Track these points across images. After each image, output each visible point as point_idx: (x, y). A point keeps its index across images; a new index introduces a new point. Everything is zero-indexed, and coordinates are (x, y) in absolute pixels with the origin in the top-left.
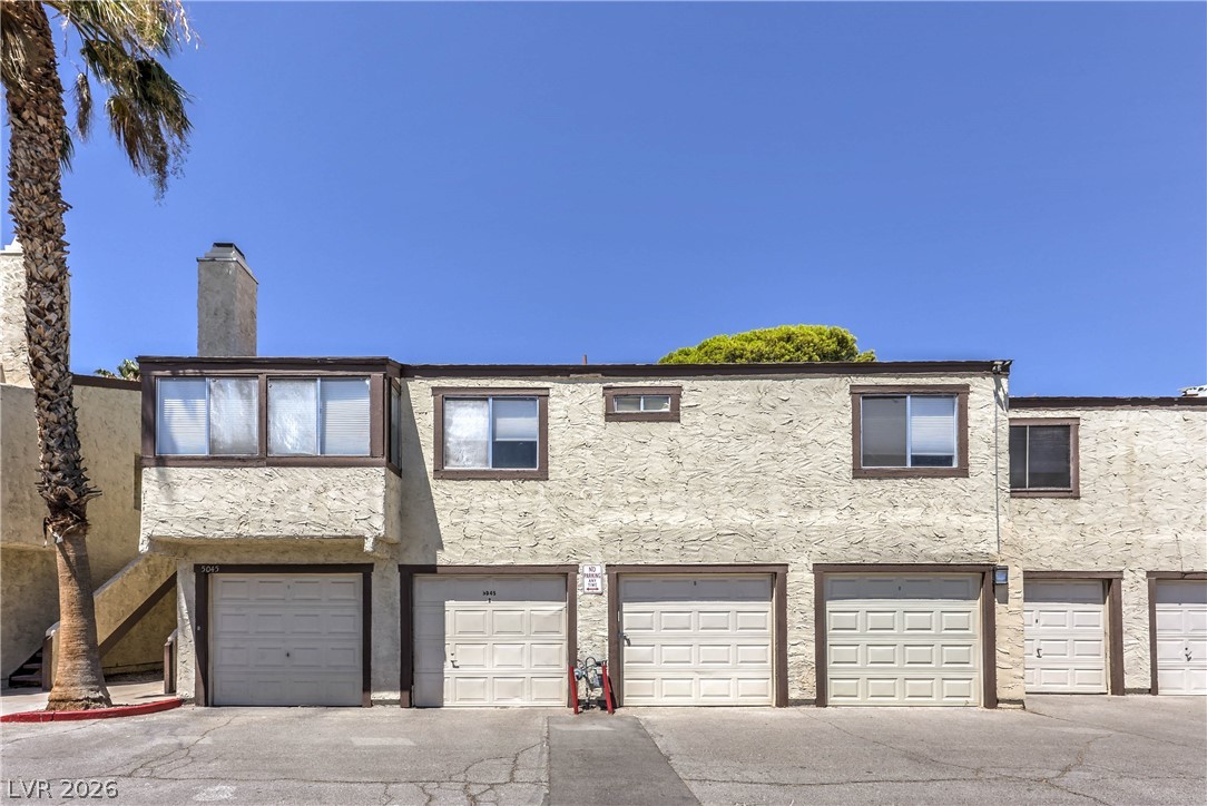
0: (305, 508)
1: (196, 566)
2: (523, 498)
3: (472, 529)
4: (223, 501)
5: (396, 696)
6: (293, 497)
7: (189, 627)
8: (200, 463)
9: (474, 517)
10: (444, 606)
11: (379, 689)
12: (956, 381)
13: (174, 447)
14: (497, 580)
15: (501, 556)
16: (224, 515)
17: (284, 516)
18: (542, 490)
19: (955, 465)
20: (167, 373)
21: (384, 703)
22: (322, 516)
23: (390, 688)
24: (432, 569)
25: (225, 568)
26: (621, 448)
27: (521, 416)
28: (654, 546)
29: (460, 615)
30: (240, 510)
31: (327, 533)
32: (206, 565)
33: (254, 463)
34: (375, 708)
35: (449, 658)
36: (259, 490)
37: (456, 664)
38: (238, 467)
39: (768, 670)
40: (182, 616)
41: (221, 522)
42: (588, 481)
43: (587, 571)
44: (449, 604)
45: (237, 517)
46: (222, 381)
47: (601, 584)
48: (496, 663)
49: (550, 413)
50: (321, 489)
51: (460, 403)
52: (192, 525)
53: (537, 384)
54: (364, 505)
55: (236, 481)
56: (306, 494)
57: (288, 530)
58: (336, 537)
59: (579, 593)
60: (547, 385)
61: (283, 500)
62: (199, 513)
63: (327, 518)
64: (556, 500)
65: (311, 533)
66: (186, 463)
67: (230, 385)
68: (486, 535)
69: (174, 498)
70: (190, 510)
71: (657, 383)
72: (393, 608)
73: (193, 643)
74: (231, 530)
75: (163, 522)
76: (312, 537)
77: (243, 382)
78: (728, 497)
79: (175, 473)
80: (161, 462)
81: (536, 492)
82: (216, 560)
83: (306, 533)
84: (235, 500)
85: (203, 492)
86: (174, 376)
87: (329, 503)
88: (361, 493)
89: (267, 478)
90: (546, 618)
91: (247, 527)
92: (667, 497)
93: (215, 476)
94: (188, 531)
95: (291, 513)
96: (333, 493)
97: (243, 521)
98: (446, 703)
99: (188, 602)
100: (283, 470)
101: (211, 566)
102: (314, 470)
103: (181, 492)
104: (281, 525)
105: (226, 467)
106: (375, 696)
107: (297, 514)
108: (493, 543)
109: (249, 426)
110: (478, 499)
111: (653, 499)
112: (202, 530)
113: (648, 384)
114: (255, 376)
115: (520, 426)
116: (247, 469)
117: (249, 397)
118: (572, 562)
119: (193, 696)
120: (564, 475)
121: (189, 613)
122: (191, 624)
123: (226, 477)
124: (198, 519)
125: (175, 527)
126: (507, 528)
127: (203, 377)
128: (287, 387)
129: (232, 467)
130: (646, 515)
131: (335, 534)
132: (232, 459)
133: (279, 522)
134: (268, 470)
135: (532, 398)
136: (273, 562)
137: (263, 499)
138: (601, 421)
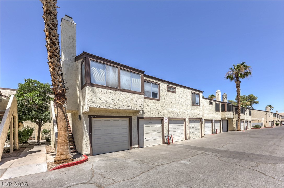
0: (129, 103)
1: (89, 115)
2: (157, 104)
3: (149, 110)
4: (110, 99)
5: (137, 146)
6: (126, 100)
7: (87, 133)
8: (104, 87)
9: (149, 107)
10: (143, 126)
11: (134, 145)
12: (199, 93)
13: (95, 81)
14: (152, 120)
15: (153, 115)
16: (110, 103)
17: (124, 104)
18: (159, 103)
19: (199, 105)
20: (94, 59)
21: (134, 148)
22: (132, 105)
23: (136, 145)
24: (142, 118)
25: (97, 117)
26: (169, 97)
27: (155, 88)
28: (173, 114)
29: (146, 128)
30: (114, 102)
31: (133, 109)
32: (92, 116)
33: (117, 90)
34: (133, 149)
35: (145, 137)
36: (119, 97)
37: (146, 138)
38: (114, 90)
39: (183, 135)
40: (85, 130)
41: (109, 104)
42: (165, 102)
43: (165, 119)
44: (144, 125)
45: (114, 103)
46: (109, 67)
47: (167, 121)
48: (152, 137)
49: (160, 88)
50: (132, 98)
51: (147, 83)
52: (102, 104)
53: (158, 82)
54: (140, 103)
55: (113, 94)
56: (129, 99)
57: (125, 108)
58: (135, 110)
59: (164, 123)
60: (160, 83)
61: (124, 100)
62: (104, 101)
63: (133, 105)
64: (161, 105)
65: (130, 109)
66: (100, 87)
67: (111, 68)
68: (151, 111)
69: (97, 96)
70: (102, 100)
71: (173, 86)
72: (136, 126)
73: (89, 138)
74: (112, 107)
75: (93, 103)
76: (130, 110)
77: (114, 68)
78: (181, 107)
79: (96, 89)
80: (92, 85)
81: (158, 103)
82: (95, 114)
83: (129, 109)
84: (113, 99)
85: (105, 96)
86: (96, 61)
87: (134, 102)
88: (140, 101)
89: (121, 94)
90: (159, 128)
91: (116, 106)
92: (174, 106)
93: (108, 92)
94: (101, 106)
95: (126, 104)
96: (134, 100)
97: (115, 104)
98: (144, 146)
99: (87, 126)
100: (124, 93)
101: (94, 116)
102: (131, 94)
103: (98, 95)
104: (124, 106)
105: (111, 90)
106: (133, 147)
107: (127, 104)
108: (153, 113)
109: (115, 80)
110: (150, 103)
111: (173, 106)
112: (105, 106)
113: (172, 86)
114: (117, 68)
115: (155, 90)
116: (116, 91)
117: (115, 72)
118: (163, 117)
119: (89, 153)
120: (162, 101)
121: (87, 129)
122: (88, 132)
123: (111, 93)
124: (103, 103)
125: (97, 104)
126: (154, 110)
127: (104, 64)
128: (125, 72)
129: (112, 90)
130: (172, 109)
131: (135, 109)
132: (112, 88)
133: (123, 105)
134: (121, 92)
135: (157, 85)
136: (110, 115)
137: (120, 99)
138: (166, 91)
